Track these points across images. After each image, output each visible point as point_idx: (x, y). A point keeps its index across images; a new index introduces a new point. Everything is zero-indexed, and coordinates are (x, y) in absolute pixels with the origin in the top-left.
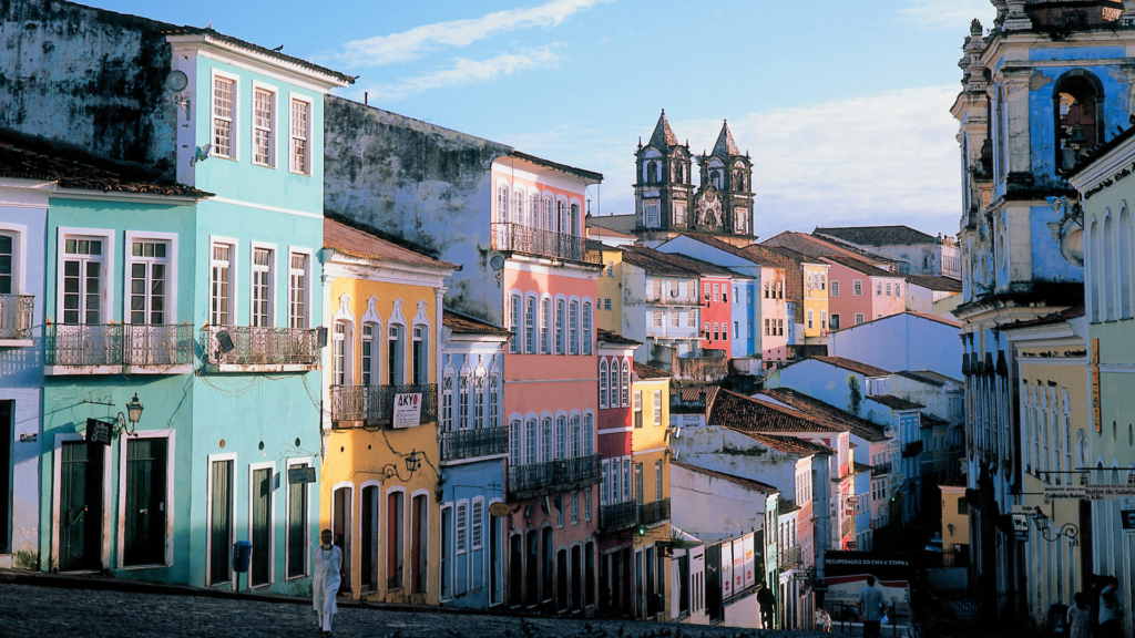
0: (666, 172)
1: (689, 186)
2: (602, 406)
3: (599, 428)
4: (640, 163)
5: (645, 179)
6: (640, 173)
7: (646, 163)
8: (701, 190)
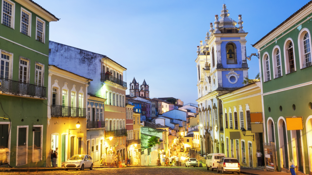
0: (135, 87)
1: (139, 89)
2: (127, 119)
3: (126, 123)
4: (130, 86)
5: (131, 89)
6: (130, 87)
7: (131, 86)
8: (141, 90)
